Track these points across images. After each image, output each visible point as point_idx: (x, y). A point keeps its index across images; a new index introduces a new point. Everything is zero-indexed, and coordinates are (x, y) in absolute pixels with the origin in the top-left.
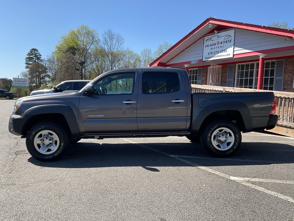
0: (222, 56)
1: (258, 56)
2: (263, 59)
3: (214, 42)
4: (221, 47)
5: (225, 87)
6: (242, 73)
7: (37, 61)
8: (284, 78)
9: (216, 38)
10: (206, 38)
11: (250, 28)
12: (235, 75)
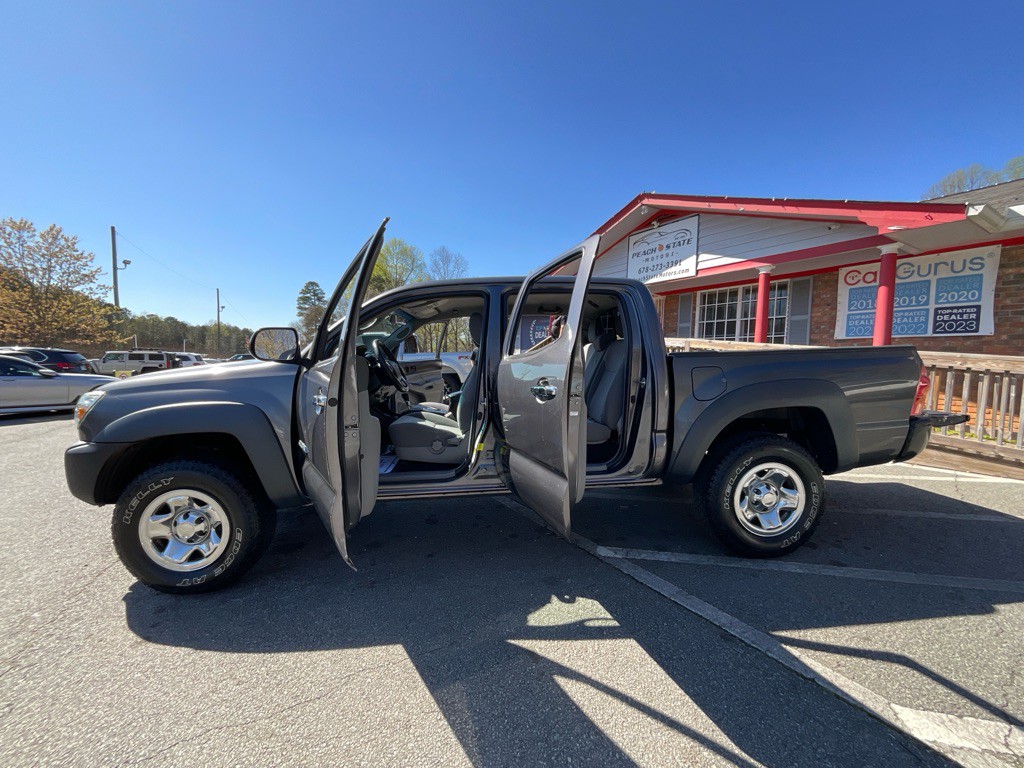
0: (670, 274)
1: (756, 271)
2: (768, 277)
3: (651, 246)
4: (667, 255)
5: (689, 339)
6: (711, 310)
7: (317, 303)
8: (812, 317)
9: (656, 236)
10: (633, 239)
11: (741, 208)
12: (694, 315)
